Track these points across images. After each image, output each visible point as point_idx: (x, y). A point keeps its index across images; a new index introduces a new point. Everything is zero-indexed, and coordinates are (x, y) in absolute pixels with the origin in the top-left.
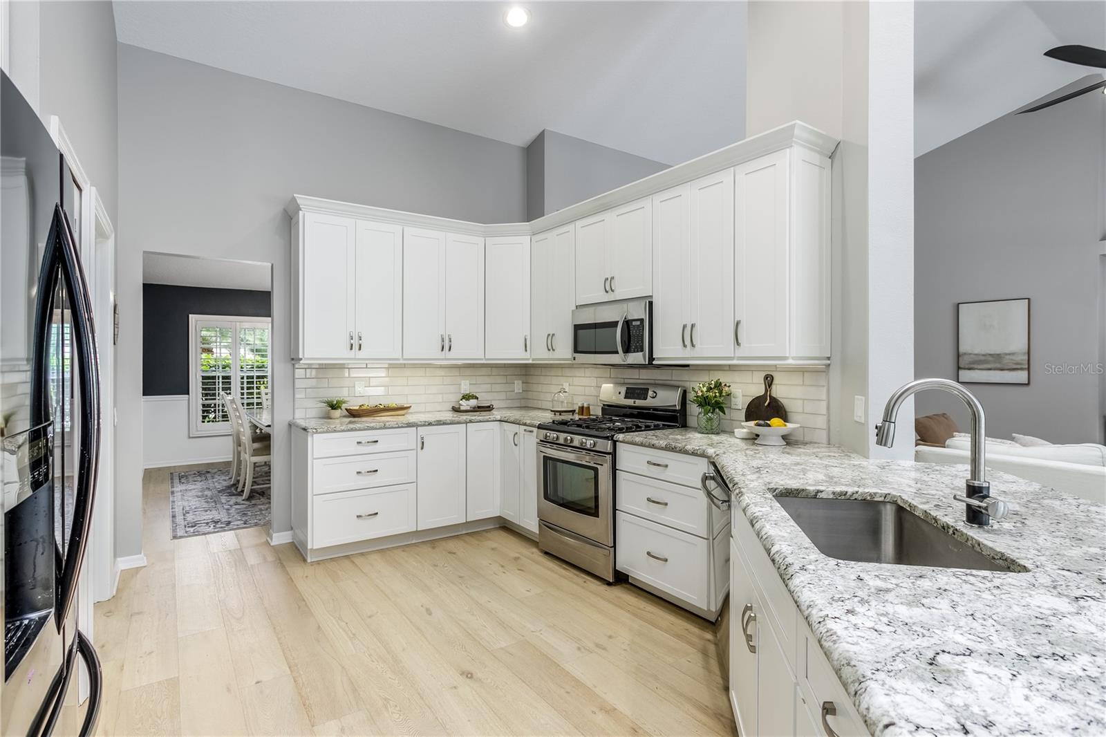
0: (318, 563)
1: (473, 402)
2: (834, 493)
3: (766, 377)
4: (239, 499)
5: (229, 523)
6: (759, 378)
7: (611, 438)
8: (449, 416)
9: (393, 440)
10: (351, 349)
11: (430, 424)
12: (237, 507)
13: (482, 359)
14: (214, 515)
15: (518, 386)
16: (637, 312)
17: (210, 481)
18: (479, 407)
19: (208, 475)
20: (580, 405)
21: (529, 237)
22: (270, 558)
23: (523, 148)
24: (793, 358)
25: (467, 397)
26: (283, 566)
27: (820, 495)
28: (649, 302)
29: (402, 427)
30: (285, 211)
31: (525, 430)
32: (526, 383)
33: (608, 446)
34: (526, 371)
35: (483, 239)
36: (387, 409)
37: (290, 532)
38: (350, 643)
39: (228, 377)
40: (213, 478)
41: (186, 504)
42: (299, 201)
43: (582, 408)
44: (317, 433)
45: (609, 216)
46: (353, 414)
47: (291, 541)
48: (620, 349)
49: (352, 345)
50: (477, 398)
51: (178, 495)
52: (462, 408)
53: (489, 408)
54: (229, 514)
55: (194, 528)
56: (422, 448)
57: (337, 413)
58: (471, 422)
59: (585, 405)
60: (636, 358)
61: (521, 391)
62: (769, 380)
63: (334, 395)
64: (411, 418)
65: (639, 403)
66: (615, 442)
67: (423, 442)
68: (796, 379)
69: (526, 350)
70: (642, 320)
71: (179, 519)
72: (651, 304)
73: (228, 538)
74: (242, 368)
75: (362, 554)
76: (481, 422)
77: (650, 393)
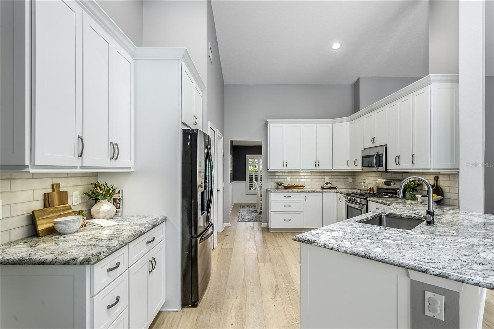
0: (272, 233)
1: (329, 185)
2: (407, 216)
3: (435, 177)
4: (257, 214)
5: (252, 220)
6: (433, 177)
7: (365, 199)
8: (320, 190)
9: (296, 196)
10: (284, 166)
11: (309, 192)
12: (255, 216)
13: (332, 169)
14: (249, 217)
15: (350, 180)
16: (381, 151)
17: (250, 208)
18: (332, 187)
19: (250, 207)
20: (369, 187)
21: (349, 122)
22: (260, 229)
23: (352, 85)
24: (433, 169)
25: (327, 183)
26: (263, 232)
27: (402, 216)
28: (385, 147)
29: (299, 192)
30: (265, 123)
31: (343, 196)
32: (354, 179)
33: (364, 202)
34: (353, 174)
35: (332, 124)
36: (297, 186)
37: (267, 224)
38: (273, 251)
39: (257, 175)
40: (251, 207)
41: (242, 213)
42: (268, 121)
43: (370, 189)
44: (272, 192)
45: (373, 113)
46: (286, 187)
47: (267, 226)
48: (375, 166)
49: (284, 165)
50: (331, 184)
51: (241, 211)
52: (325, 187)
53: (335, 188)
54: (253, 217)
55: (243, 220)
56: (306, 200)
57: (280, 187)
58: (324, 192)
59: (371, 188)
60: (382, 169)
61: (351, 182)
62: (437, 179)
63: (280, 181)
64: (305, 190)
65: (389, 187)
66: (367, 201)
67: (306, 198)
68: (447, 178)
69: (348, 166)
70: (382, 154)
71: (240, 217)
72: (386, 148)
73: (251, 223)
74: (261, 172)
75: (286, 233)
76: (328, 192)
77: (392, 183)
